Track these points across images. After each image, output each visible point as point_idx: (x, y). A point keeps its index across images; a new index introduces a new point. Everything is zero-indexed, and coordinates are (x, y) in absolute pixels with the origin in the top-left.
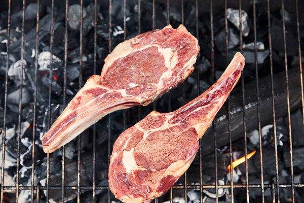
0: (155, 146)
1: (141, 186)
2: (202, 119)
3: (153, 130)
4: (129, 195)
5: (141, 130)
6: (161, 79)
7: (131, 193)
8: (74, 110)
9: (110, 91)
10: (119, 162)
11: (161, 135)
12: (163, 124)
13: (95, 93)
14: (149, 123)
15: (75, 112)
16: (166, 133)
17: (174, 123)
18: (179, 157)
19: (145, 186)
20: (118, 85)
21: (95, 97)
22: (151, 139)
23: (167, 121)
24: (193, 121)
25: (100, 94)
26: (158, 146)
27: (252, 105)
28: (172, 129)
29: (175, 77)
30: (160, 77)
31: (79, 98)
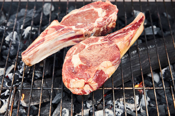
0: (92, 53)
1: (84, 73)
2: (122, 39)
3: (91, 44)
4: (75, 78)
5: (84, 44)
6: (96, 21)
7: (77, 77)
8: (43, 37)
9: (66, 27)
10: (70, 61)
11: (96, 47)
12: (97, 41)
13: (57, 28)
14: (89, 41)
16: (100, 46)
17: (104, 41)
20: (71, 24)
21: (56, 31)
22: (90, 48)
23: (100, 40)
24: (116, 40)
25: (60, 29)
26: (94, 52)
27: (152, 47)
28: (103, 44)
29: (105, 21)
30: (95, 20)
31: (47, 30)
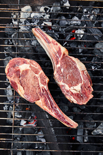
0: (31, 80)
1: (13, 72)
2: (44, 104)
3: (39, 79)
4: (9, 67)
5: (40, 73)
9: (60, 59)
10: (24, 62)
11: (37, 83)
12: (42, 84)
13: (59, 52)
14: (43, 77)
15: (51, 43)
16: (37, 85)
17: (42, 89)
18: (26, 92)
19: (13, 74)
20: (62, 63)
21: (57, 52)
22: (35, 78)
23: (43, 86)
24: (43, 99)
25: (58, 54)
26: (32, 81)
27: (54, 132)
28: (40, 88)
30: (66, 84)
31: (57, 44)
